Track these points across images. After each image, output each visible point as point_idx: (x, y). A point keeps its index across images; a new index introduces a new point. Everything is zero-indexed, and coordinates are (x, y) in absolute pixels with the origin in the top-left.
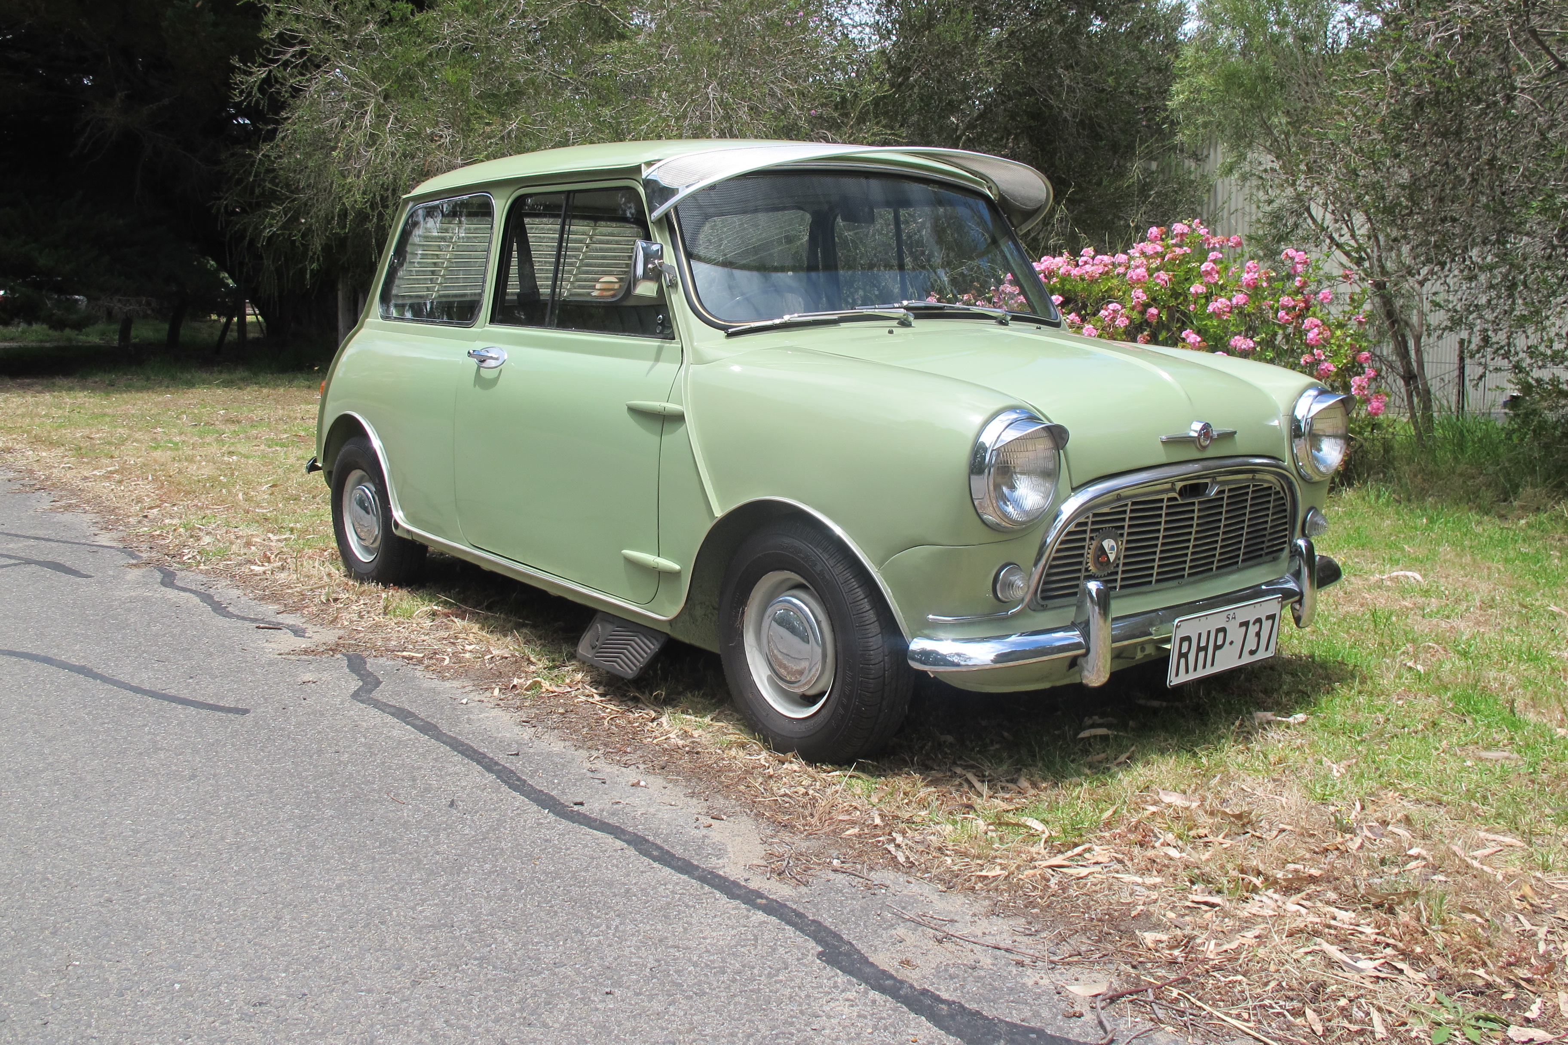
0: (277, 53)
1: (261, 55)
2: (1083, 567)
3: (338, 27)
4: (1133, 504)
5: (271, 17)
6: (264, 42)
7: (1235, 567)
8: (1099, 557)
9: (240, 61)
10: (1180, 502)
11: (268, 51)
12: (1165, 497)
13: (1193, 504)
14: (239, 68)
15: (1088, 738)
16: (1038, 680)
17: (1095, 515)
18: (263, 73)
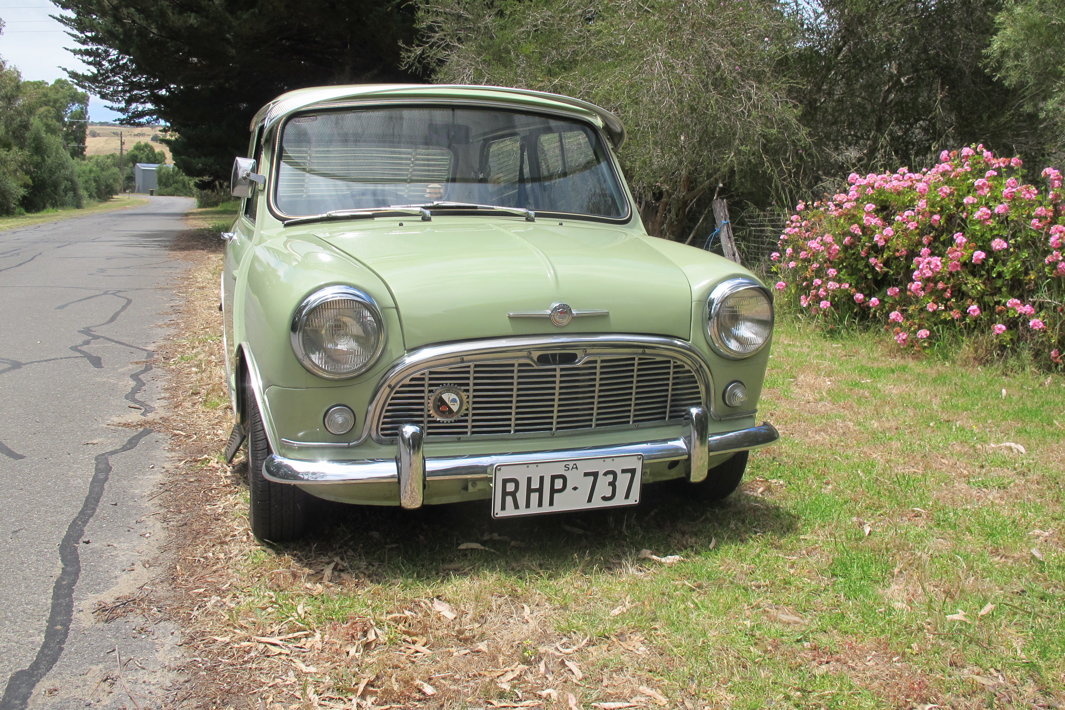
0: (429, 37)
1: (418, 39)
2: (425, 413)
3: (466, 19)
4: (476, 366)
5: (420, 14)
6: (418, 30)
7: (624, 426)
8: (439, 407)
9: (404, 43)
10: (536, 367)
11: (423, 36)
12: (516, 362)
13: (555, 370)
14: (404, 48)
15: (466, 550)
16: (386, 498)
17: (431, 373)
18: (419, 51)
